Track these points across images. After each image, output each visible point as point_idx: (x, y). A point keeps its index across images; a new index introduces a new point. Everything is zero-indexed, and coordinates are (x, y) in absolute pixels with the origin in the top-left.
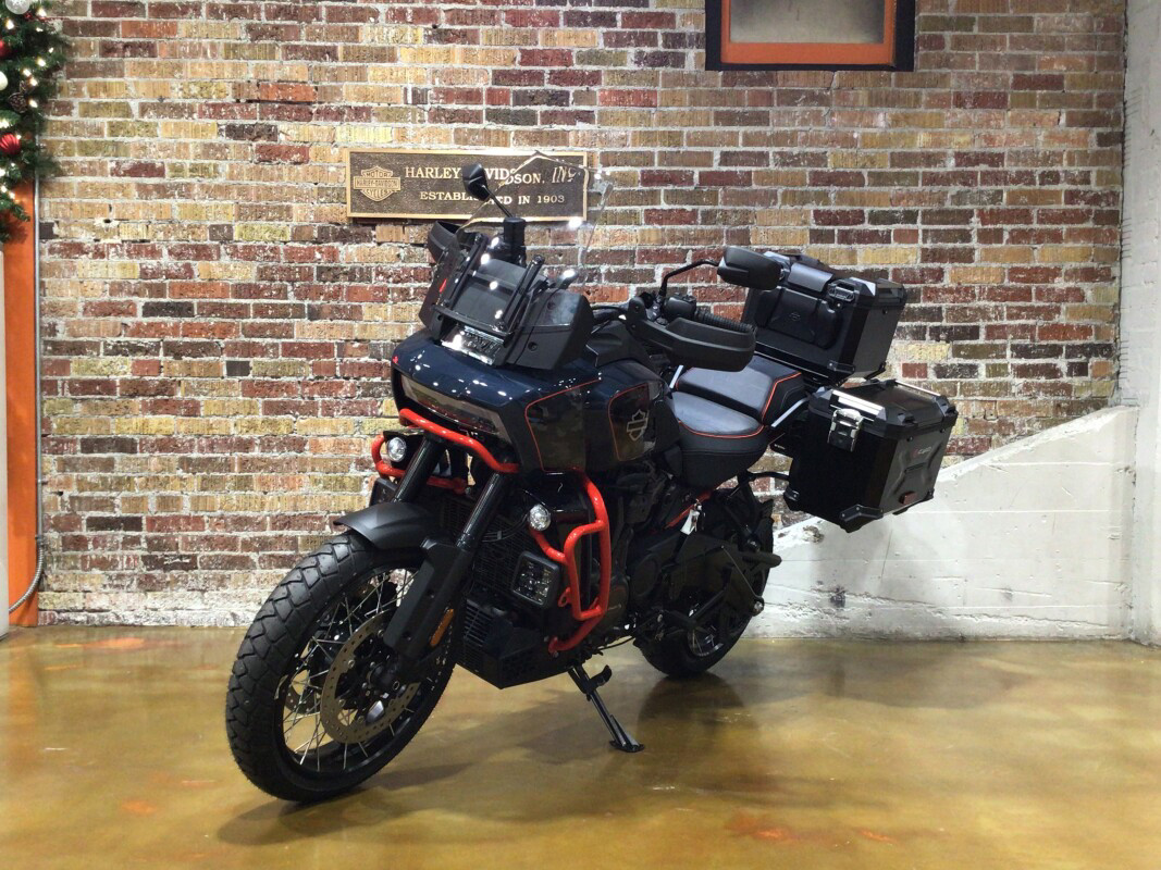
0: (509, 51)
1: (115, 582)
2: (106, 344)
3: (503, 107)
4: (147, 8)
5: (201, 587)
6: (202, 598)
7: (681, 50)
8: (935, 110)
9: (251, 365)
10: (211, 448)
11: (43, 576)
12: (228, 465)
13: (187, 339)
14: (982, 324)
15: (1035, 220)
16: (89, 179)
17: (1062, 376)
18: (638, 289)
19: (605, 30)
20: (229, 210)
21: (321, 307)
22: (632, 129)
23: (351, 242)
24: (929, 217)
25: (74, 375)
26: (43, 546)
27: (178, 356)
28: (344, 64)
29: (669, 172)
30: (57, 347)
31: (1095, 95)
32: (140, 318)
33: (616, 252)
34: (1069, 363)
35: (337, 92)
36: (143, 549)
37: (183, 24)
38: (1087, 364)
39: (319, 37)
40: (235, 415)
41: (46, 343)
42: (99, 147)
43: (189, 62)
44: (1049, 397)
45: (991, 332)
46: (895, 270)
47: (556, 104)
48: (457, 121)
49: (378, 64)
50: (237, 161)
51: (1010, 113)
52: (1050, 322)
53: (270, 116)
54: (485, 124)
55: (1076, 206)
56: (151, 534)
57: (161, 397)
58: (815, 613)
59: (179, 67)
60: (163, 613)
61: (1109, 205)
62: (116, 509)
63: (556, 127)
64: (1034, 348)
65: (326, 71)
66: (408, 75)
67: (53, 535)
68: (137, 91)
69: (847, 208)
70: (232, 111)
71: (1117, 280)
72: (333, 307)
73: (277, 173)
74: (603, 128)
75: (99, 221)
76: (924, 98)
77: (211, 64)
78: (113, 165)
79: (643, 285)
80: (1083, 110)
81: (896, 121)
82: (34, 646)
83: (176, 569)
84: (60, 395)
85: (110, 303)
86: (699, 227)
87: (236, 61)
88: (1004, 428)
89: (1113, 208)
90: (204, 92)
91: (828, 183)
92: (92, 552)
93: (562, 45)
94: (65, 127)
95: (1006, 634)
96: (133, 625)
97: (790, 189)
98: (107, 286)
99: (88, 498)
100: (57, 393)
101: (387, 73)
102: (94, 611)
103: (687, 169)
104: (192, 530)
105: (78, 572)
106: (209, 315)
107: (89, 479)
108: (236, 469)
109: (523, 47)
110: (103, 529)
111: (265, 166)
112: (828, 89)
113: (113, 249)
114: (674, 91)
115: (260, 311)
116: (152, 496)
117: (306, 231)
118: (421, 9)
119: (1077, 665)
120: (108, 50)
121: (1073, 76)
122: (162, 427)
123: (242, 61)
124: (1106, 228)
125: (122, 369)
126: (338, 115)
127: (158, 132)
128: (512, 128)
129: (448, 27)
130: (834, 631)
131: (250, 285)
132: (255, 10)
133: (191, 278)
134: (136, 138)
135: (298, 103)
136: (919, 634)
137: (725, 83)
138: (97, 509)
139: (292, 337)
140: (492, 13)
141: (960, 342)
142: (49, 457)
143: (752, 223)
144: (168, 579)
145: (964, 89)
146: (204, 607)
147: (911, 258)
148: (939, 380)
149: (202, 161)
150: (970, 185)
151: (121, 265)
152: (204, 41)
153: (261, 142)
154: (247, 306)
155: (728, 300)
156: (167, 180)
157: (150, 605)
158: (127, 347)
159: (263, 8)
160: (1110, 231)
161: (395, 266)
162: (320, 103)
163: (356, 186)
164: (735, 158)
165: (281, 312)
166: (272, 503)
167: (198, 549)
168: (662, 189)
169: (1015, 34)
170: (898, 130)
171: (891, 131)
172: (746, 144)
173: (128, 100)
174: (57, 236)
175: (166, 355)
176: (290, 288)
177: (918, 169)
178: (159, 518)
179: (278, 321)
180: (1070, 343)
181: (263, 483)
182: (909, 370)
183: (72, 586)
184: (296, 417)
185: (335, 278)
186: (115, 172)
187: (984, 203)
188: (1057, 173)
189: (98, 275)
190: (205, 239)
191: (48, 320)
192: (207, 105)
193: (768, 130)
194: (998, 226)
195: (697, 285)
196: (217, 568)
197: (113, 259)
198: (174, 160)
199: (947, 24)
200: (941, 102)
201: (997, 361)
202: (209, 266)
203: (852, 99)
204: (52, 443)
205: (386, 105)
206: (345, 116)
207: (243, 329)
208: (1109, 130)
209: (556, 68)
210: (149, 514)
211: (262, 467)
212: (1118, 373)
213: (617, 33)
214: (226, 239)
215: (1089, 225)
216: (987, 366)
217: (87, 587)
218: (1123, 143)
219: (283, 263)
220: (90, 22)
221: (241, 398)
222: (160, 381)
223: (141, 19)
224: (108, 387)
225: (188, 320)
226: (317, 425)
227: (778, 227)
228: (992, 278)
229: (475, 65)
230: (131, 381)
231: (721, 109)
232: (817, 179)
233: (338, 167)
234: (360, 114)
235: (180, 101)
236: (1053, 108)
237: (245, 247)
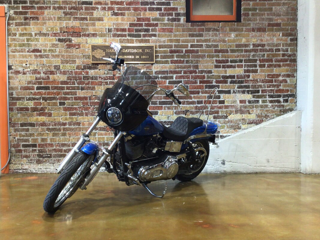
0: (134, 18)
1: (30, 162)
2: (26, 98)
3: (132, 33)
4: (36, 7)
5: (53, 162)
6: (53, 165)
7: (179, 17)
8: (247, 33)
9: (66, 103)
10: (55, 125)
11: (10, 160)
12: (60, 130)
13: (48, 96)
14: (260, 89)
15: (274, 62)
16: (21, 53)
17: (281, 103)
18: (169, 81)
19: (159, 12)
20: (59, 61)
21: (84, 87)
22: (167, 38)
23: (92, 69)
24: (246, 61)
25: (18, 106)
26: (10, 152)
27: (46, 101)
28: (89, 22)
29: (177, 50)
30: (13, 99)
31: (289, 28)
32: (35, 90)
33: (163, 71)
34: (283, 99)
35: (88, 29)
36: (38, 153)
37: (46, 12)
38: (288, 99)
39: (82, 15)
40: (61, 116)
41: (10, 98)
42: (24, 45)
43: (47, 22)
44: (278, 108)
45: (263, 91)
46: (237, 76)
47: (146, 32)
48: (120, 37)
49: (99, 22)
50: (61, 48)
51: (267, 33)
52: (278, 88)
53: (70, 36)
54: (128, 38)
55: (285, 58)
56: (39, 148)
57: (42, 112)
58: (217, 167)
59: (45, 23)
60: (43, 170)
61: (293, 57)
62: (30, 142)
63: (146, 38)
64: (274, 95)
65: (85, 24)
66: (107, 25)
67: (13, 149)
68: (34, 30)
69: (224, 59)
70: (59, 35)
71: (296, 77)
72: (87, 87)
73: (72, 51)
74: (159, 38)
75: (24, 65)
76: (244, 29)
77: (54, 22)
78: (28, 49)
79: (170, 80)
80: (286, 32)
81: (237, 36)
82: (8, 179)
83: (46, 158)
84: (14, 111)
85: (27, 87)
86: (185, 64)
87: (61, 21)
88: (266, 117)
89: (294, 58)
90: (52, 30)
91: (219, 53)
92: (24, 153)
93: (148, 16)
94: (14, 40)
95: (268, 171)
96: (35, 173)
97: (209, 54)
98: (27, 82)
99: (22, 139)
100: (13, 111)
101: (101, 24)
102: (24, 169)
103: (181, 49)
104: (51, 147)
105: (20, 159)
106: (54, 90)
107: (22, 134)
108: (62, 131)
109: (137, 17)
110: (26, 147)
111: (69, 49)
112: (219, 27)
113: (28, 72)
114: (178, 28)
115: (68, 88)
116: (39, 138)
117: (80, 67)
118: (110, 7)
119: (286, 179)
120: (26, 19)
121: (283, 23)
122: (42, 120)
123: (62, 21)
124: (293, 63)
125: (31, 104)
126: (88, 35)
127: (40, 41)
128: (134, 38)
129: (117, 12)
130: (222, 171)
131: (65, 81)
132: (65, 8)
133: (49, 80)
134: (34, 42)
135: (77, 32)
136: (245, 172)
137: (191, 26)
138: (25, 142)
139: (76, 95)
140: (129, 8)
141: (254, 94)
142: (11, 128)
143: (199, 63)
144: (44, 160)
145: (255, 27)
146: (54, 168)
147: (241, 72)
148: (249, 104)
149: (52, 48)
150: (256, 52)
151: (30, 76)
152: (52, 16)
153: (67, 43)
154: (64, 87)
155: (193, 84)
156: (42, 53)
157: (39, 168)
158: (32, 98)
159: (67, 7)
160: (294, 64)
161: (104, 76)
162: (83, 32)
163: (93, 55)
164: (194, 46)
165: (74, 88)
166: (72, 139)
167: (52, 152)
168: (175, 54)
169: (268, 12)
170: (238, 38)
171: (235, 38)
172: (197, 42)
173: (32, 32)
174: (13, 69)
175: (43, 100)
176: (76, 82)
177: (243, 48)
178: (41, 144)
179: (73, 91)
180: (283, 94)
181: (69, 134)
182: (241, 102)
183: (18, 163)
184: (78, 116)
185: (88, 79)
186: (28, 52)
187: (260, 57)
188: (280, 49)
189: (24, 79)
190: (53, 69)
191: (11, 91)
192: (53, 33)
193: (203, 38)
194: (264, 63)
195: (185, 80)
196: (57, 157)
197: (28, 75)
198: (44, 48)
199: (250, 10)
200: (248, 30)
201: (264, 99)
202: (54, 76)
203: (225, 30)
204: (12, 125)
205: (101, 33)
206: (90, 36)
207: (63, 93)
208: (293, 37)
209: (146, 22)
210: (39, 143)
211: (69, 130)
212: (296, 102)
213: (162, 13)
214: (58, 69)
215: (288, 63)
216: (262, 100)
217: (22, 163)
218: (297, 40)
219: (74, 75)
220: (21, 11)
221: (63, 112)
222: (41, 108)
223: (35, 10)
224: (27, 109)
225: (48, 91)
226: (84, 119)
227: (206, 64)
228: (263, 77)
229: (125, 22)
230: (33, 108)
231: (190, 33)
232: (216, 51)
233: (88, 49)
234: (94, 35)
235: (46, 32)
236: (278, 31)
237: (63, 71)
